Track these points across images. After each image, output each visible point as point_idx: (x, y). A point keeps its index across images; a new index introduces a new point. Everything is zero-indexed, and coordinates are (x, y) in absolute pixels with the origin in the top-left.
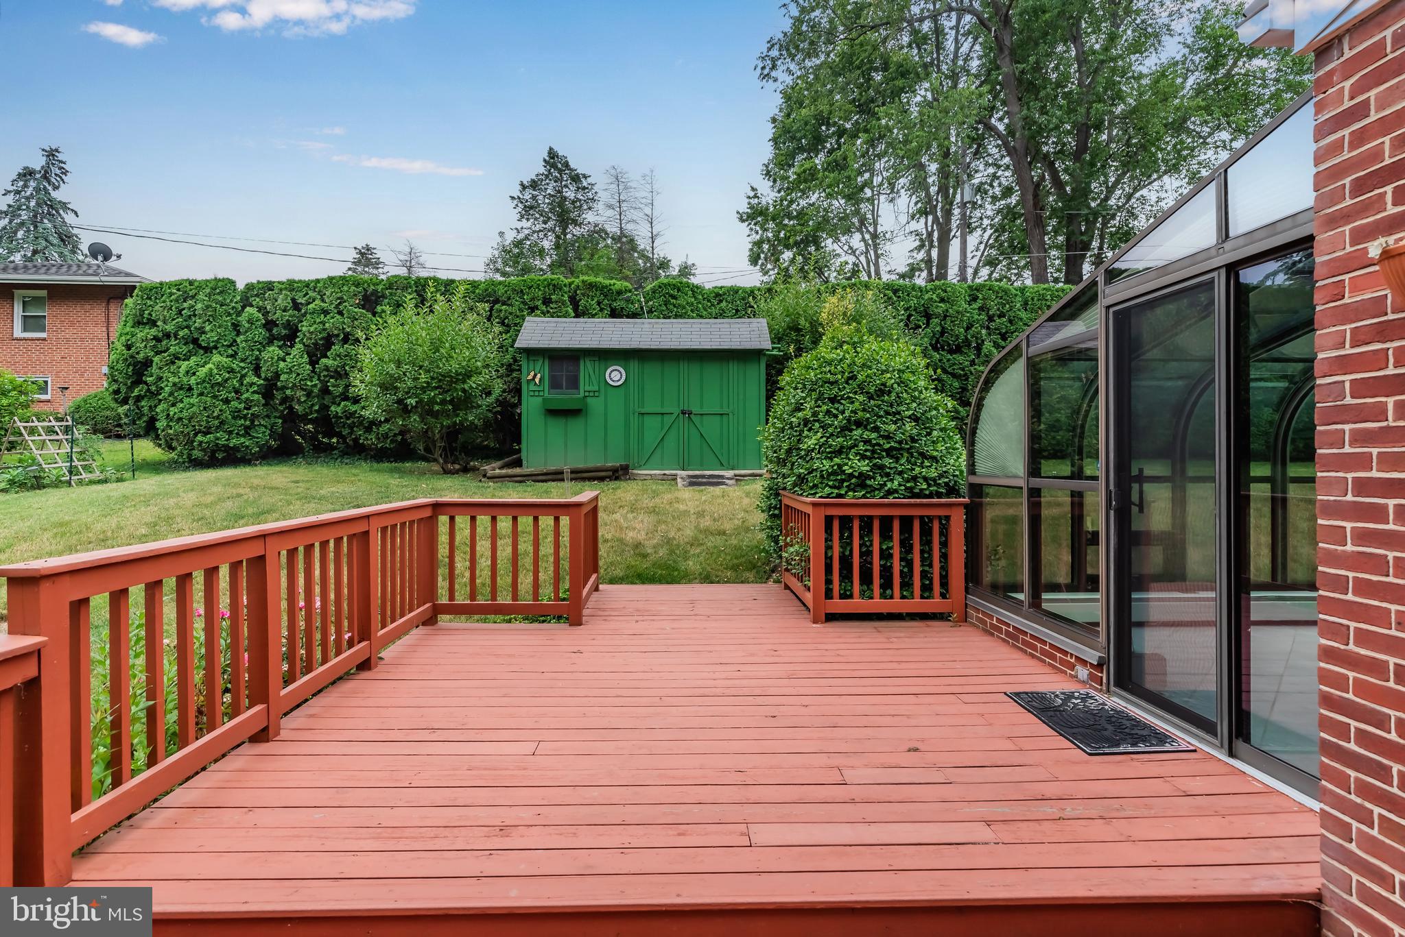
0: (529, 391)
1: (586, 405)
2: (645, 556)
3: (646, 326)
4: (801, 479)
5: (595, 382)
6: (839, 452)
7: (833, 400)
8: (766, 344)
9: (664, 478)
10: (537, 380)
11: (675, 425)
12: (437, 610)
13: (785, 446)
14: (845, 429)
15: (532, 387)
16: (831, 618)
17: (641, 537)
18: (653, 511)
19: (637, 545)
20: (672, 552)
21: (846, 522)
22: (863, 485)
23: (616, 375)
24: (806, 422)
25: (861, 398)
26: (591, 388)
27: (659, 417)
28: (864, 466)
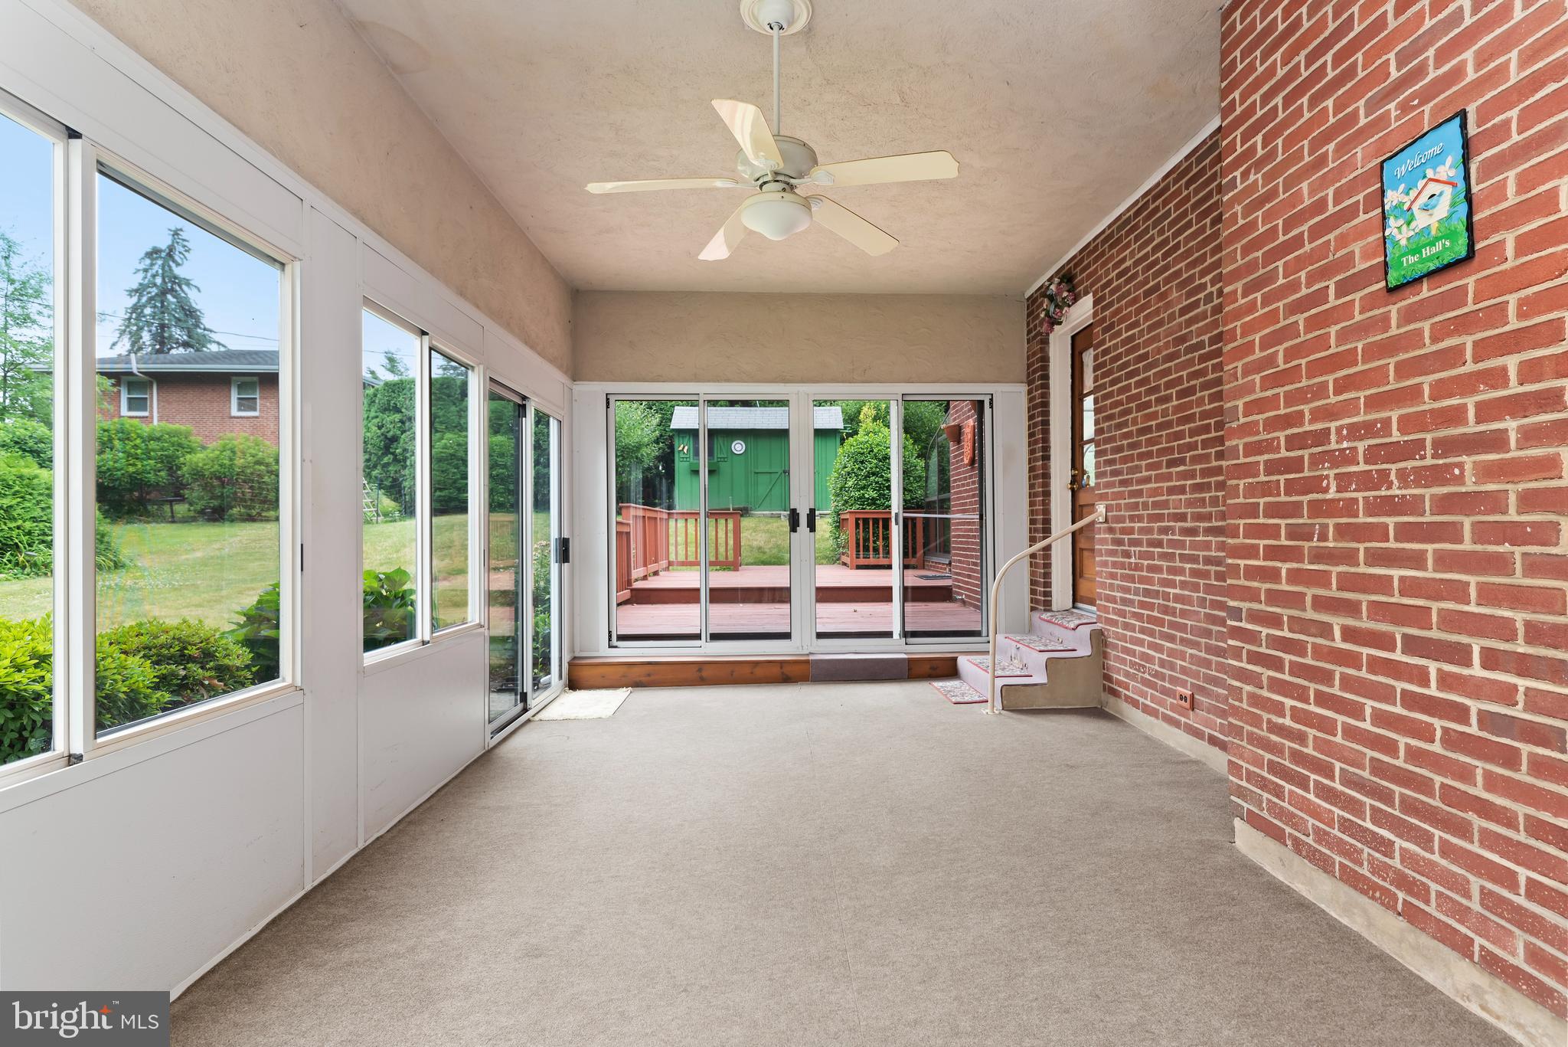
0: (679, 458)
1: (719, 468)
2: (764, 553)
3: (759, 412)
4: (846, 502)
5: (724, 451)
6: (864, 488)
7: (862, 462)
8: (840, 425)
9: (772, 516)
10: (685, 451)
11: (779, 480)
12: (670, 564)
13: (839, 486)
14: (867, 476)
15: (682, 455)
16: (859, 567)
17: (762, 544)
18: (768, 531)
19: (760, 548)
20: (780, 551)
21: (866, 521)
22: (874, 504)
23: (738, 447)
24: (849, 473)
25: (875, 461)
26: (722, 456)
27: (768, 476)
28: (874, 494)
